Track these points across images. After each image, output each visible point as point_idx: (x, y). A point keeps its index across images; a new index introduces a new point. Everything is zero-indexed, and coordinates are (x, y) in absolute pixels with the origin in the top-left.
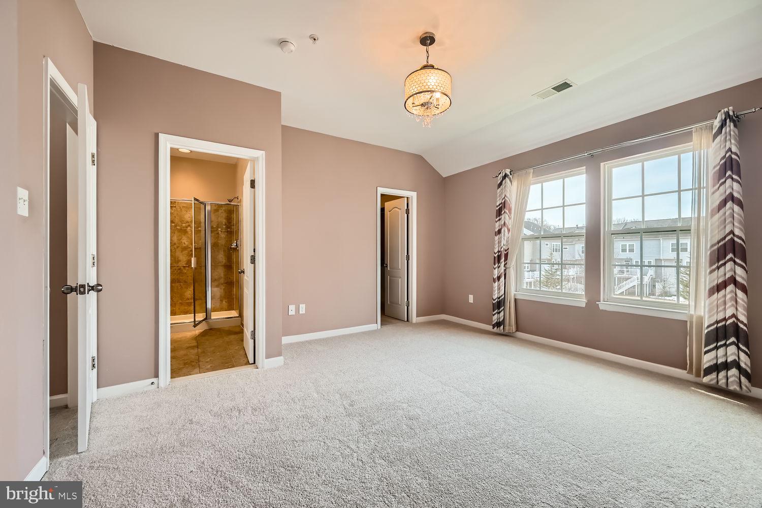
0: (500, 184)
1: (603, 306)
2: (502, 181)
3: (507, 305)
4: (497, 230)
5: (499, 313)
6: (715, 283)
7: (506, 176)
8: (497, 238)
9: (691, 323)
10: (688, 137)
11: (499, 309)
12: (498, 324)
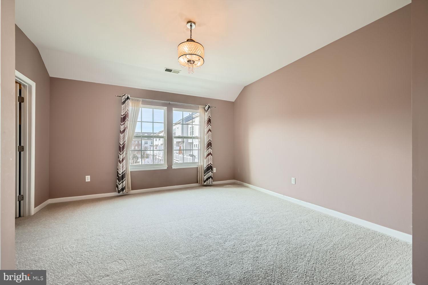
0: (124, 102)
1: (174, 167)
2: (126, 101)
3: (126, 177)
4: (122, 130)
5: (122, 182)
6: (208, 153)
7: (128, 98)
8: (122, 135)
9: (199, 168)
10: (198, 108)
11: (122, 180)
12: (123, 189)
